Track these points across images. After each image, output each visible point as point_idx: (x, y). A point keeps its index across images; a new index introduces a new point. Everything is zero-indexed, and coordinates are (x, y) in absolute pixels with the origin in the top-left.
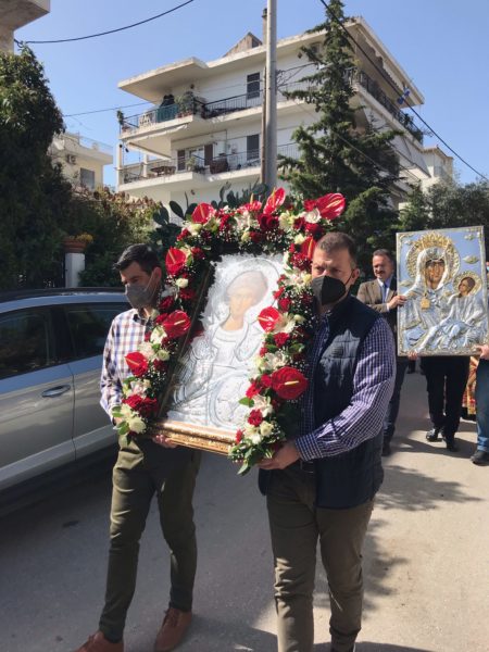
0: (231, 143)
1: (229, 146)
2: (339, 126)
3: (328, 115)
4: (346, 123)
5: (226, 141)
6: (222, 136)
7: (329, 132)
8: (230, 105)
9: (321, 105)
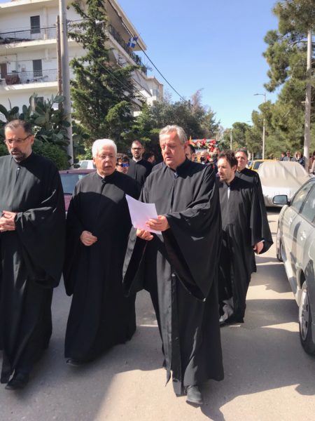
0: (20, 63)
1: (19, 66)
2: (99, 60)
3: (92, 51)
4: (103, 58)
5: (17, 62)
6: (13, 58)
7: (92, 63)
8: (19, 36)
9: (87, 44)
